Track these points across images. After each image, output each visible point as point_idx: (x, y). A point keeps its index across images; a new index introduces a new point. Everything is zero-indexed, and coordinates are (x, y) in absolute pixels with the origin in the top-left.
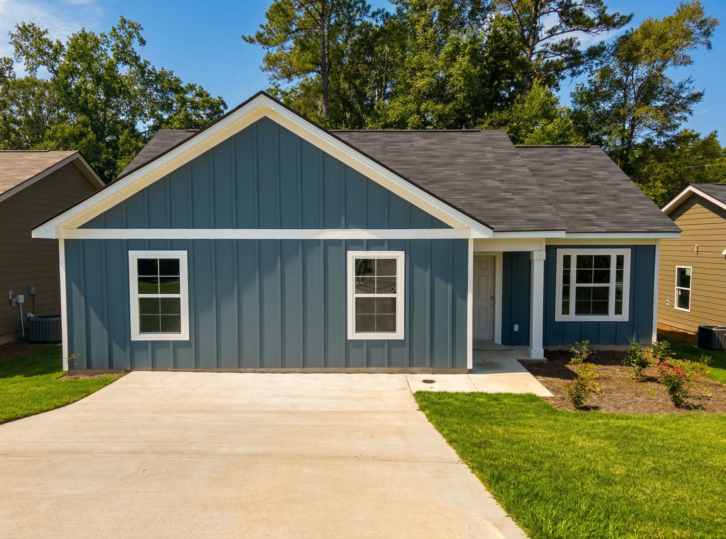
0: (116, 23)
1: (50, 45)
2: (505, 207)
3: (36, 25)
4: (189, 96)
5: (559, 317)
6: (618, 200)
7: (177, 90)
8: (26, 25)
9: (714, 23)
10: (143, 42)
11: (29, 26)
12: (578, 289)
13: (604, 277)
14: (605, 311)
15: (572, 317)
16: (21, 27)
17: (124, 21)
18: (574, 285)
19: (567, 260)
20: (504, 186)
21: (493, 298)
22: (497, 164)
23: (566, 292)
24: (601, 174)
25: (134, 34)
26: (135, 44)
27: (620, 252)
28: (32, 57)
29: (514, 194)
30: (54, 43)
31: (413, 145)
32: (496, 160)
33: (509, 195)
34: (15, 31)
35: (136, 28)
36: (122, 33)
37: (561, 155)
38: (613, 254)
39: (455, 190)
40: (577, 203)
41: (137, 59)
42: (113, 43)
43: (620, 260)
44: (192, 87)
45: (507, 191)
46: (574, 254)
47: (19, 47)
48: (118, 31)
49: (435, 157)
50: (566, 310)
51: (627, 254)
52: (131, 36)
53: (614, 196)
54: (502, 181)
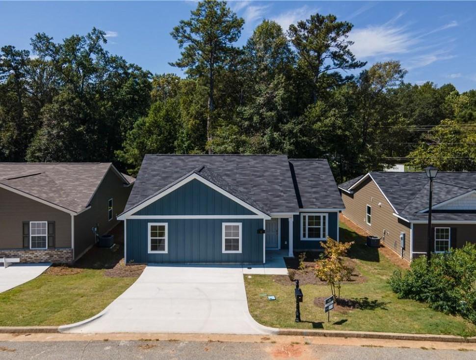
0: (91, 31)
1: (54, 46)
2: (279, 200)
3: (46, 35)
4: (130, 71)
5: (302, 239)
6: (326, 192)
7: (124, 67)
8: (41, 34)
9: (406, 72)
10: (105, 41)
11: (42, 35)
12: (309, 228)
13: (319, 224)
14: (319, 237)
15: (307, 239)
16: (37, 35)
17: (95, 29)
18: (307, 227)
19: (304, 217)
20: (281, 189)
21: (277, 231)
22: (281, 176)
23: (304, 230)
24: (324, 176)
25: (101, 37)
26: (101, 42)
27: (324, 214)
28: (43, 52)
29: (284, 193)
30: (57, 45)
31: (249, 164)
32: (281, 174)
33: (282, 194)
34: (34, 38)
35: (102, 33)
36: (94, 37)
37: (310, 165)
38: (322, 215)
39: (263, 191)
40: (310, 193)
41: (102, 50)
42: (88, 42)
43: (324, 217)
44: (132, 66)
45: (282, 191)
46: (307, 215)
47: (35, 46)
48: (91, 35)
49: (258, 171)
50: (304, 236)
51: (327, 215)
52: (98, 38)
53: (325, 189)
54: (280, 186)
